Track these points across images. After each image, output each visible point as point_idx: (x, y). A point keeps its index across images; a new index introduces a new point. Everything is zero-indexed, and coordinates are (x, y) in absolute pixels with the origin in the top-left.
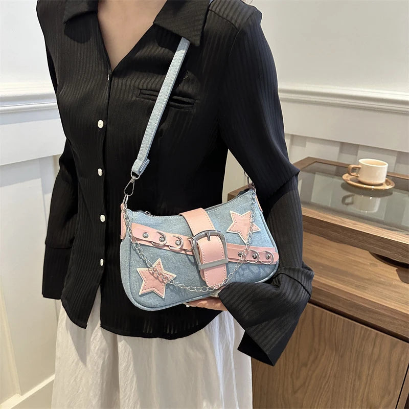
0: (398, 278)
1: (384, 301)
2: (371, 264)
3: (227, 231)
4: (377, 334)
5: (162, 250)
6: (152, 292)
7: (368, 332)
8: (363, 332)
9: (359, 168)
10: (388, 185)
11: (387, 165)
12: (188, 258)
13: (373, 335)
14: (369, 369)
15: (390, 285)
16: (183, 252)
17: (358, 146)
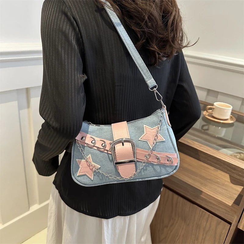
0: (229, 181)
1: (216, 195)
3: (139, 139)
4: (209, 215)
5: (92, 149)
6: (85, 175)
7: (204, 213)
8: (201, 213)
9: (214, 108)
10: (231, 120)
11: (232, 107)
12: (108, 155)
13: (207, 216)
14: (203, 235)
15: (223, 185)
16: (106, 151)
17: (218, 92)
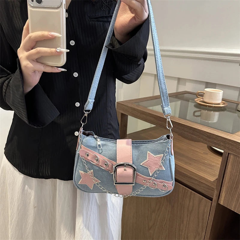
1: (199, 172)
2: (204, 153)
3: (141, 164)
7: (187, 191)
9: (204, 93)
10: (223, 104)
11: (222, 92)
17: (216, 84)
